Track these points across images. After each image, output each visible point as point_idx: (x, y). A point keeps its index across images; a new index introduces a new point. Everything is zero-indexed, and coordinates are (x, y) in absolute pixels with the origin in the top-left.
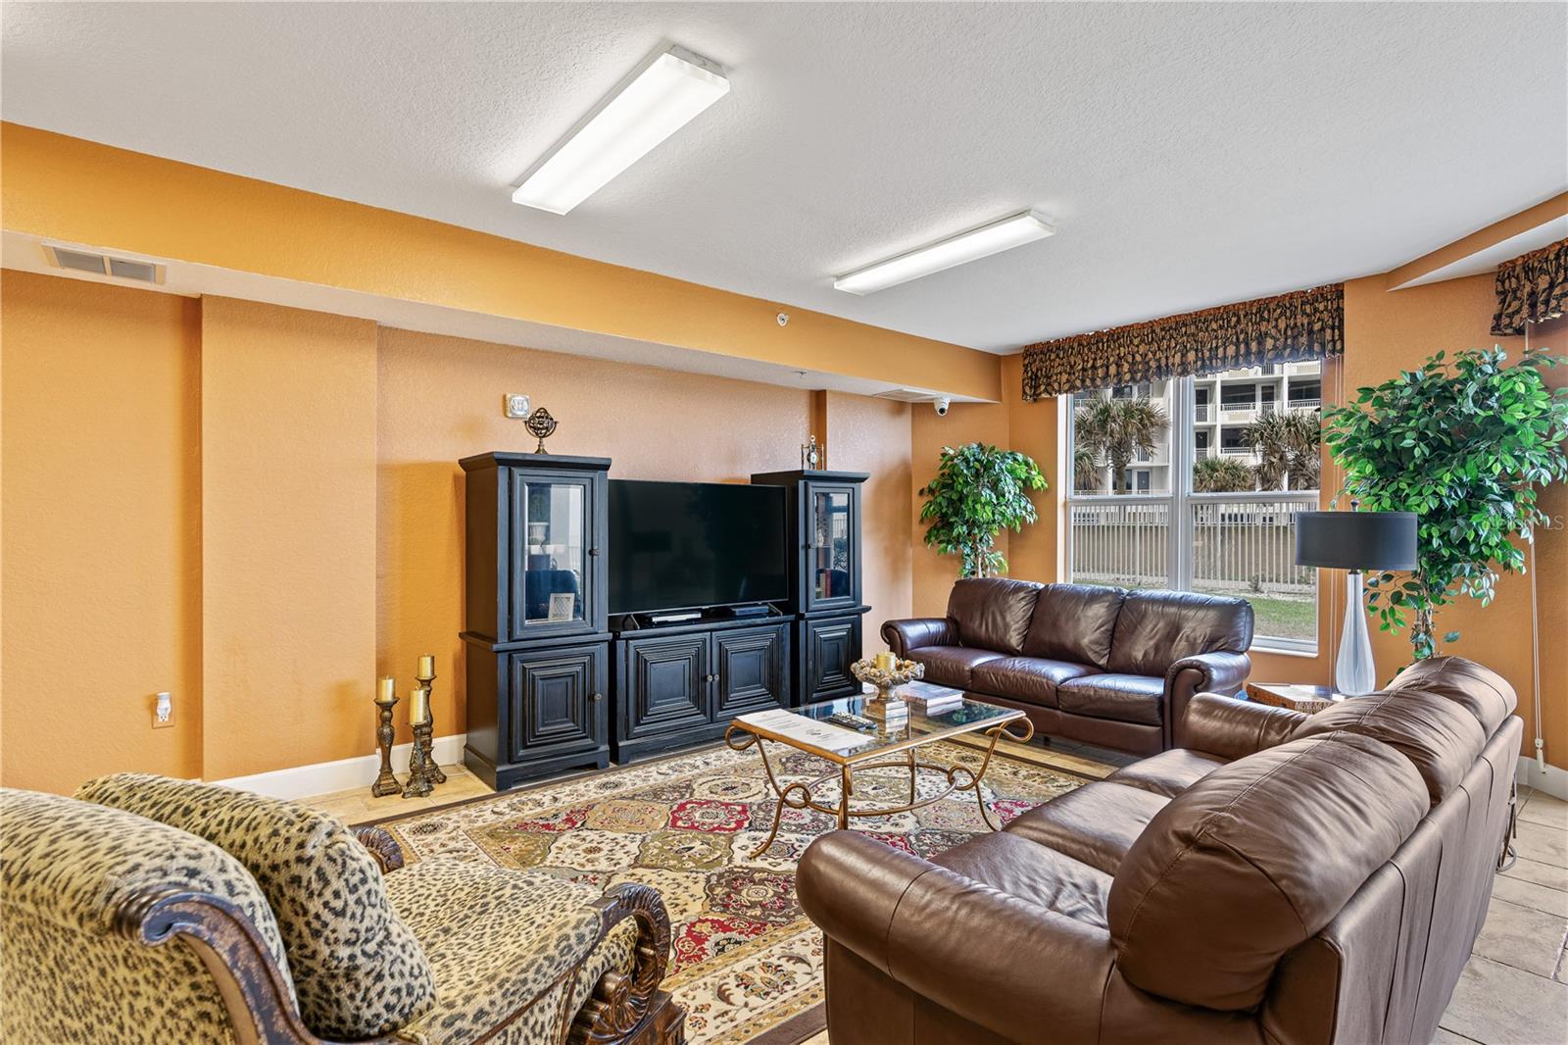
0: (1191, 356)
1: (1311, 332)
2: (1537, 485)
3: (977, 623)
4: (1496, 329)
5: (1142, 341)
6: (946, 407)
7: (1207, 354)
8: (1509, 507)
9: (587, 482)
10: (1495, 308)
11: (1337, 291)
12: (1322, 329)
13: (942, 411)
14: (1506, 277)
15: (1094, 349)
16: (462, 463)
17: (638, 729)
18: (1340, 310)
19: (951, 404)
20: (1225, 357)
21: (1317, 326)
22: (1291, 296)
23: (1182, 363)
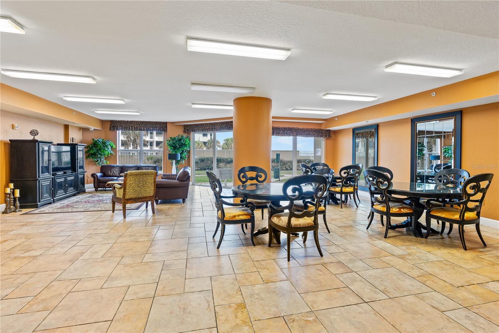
0: (145, 128)
1: (163, 128)
2: (188, 151)
3: (110, 173)
4: (184, 132)
5: (136, 124)
6: (93, 130)
7: (148, 128)
8: (185, 153)
9: (49, 146)
10: (184, 130)
11: (166, 123)
12: (164, 128)
13: (92, 131)
14: (184, 126)
15: (127, 124)
16: (10, 140)
17: (56, 196)
18: (167, 126)
19: (94, 129)
20: (151, 129)
21: (164, 127)
22: (160, 122)
23: (144, 129)
